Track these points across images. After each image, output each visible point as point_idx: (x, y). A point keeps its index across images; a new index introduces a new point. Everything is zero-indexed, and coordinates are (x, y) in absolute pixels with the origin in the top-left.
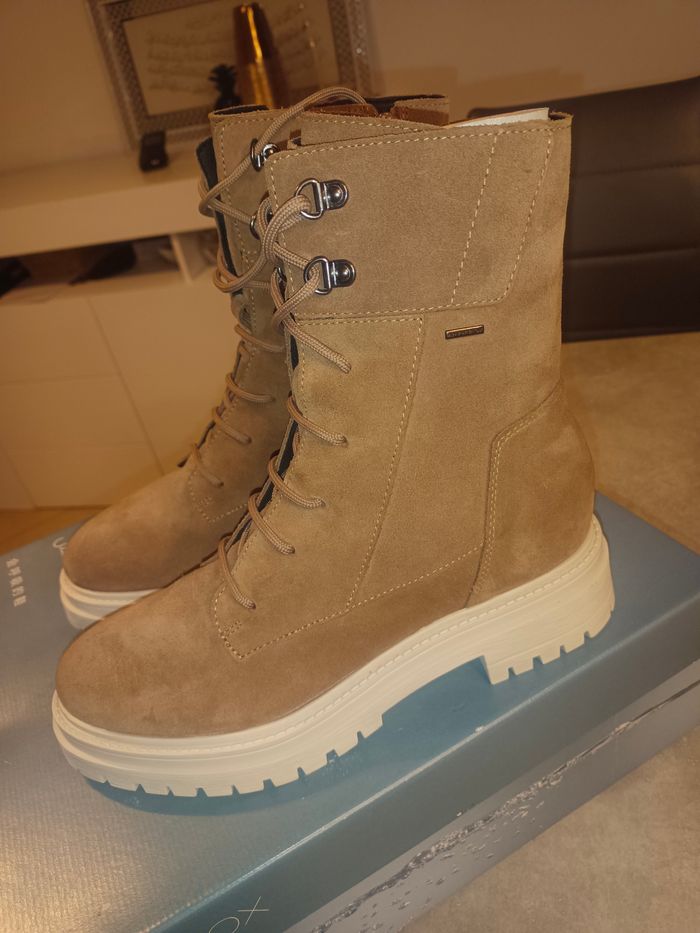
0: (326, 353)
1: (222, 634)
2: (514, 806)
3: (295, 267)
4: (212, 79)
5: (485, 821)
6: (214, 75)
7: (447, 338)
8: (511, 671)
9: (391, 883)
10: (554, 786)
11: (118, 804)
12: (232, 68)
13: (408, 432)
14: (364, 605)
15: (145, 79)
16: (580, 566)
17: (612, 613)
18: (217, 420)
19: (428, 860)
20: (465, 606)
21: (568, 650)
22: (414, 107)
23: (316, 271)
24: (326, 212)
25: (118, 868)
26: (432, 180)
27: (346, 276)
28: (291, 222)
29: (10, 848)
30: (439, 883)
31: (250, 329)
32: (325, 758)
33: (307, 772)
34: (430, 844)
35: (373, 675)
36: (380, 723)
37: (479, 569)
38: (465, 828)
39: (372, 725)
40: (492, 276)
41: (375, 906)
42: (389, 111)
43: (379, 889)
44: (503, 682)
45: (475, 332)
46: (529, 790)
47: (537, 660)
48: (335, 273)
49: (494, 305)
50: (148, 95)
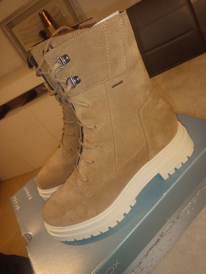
0: (81, 104)
1: (82, 191)
2: (184, 212)
3: (63, 83)
4: (40, 35)
5: (177, 219)
6: (40, 34)
7: (113, 87)
8: (169, 174)
9: (155, 244)
10: (195, 202)
11: (71, 246)
12: (44, 30)
13: (112, 118)
14: (118, 170)
15: (22, 42)
16: (178, 138)
17: (194, 148)
18: (64, 132)
19: (164, 235)
20: (149, 160)
21: (184, 163)
22: (85, 24)
23: (69, 82)
24: (66, 65)
25: (75, 263)
26: (91, 44)
27: (78, 80)
28: (57, 71)
29: (46, 266)
30: (170, 240)
31: (63, 103)
32: (123, 216)
33: (119, 221)
34: (163, 230)
35: (129, 188)
36: (135, 201)
37: (148, 149)
38: (172, 223)
39: (133, 203)
40: (119, 65)
41: (153, 252)
42: (78, 28)
43: (152, 247)
44: (168, 178)
45: (120, 83)
46: (187, 206)
47: (176, 169)
48: (75, 81)
49: (123, 73)
50: (25, 47)
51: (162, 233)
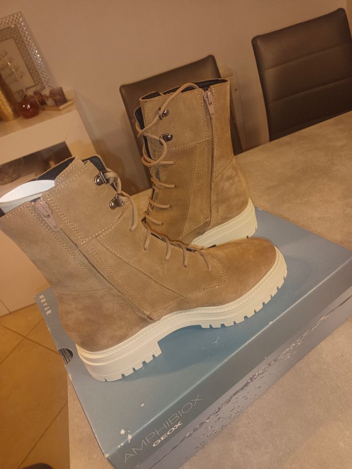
2: (285, 354)
5: (275, 361)
9: (242, 389)
10: (299, 345)
19: (255, 379)
30: (260, 387)
34: (255, 372)
38: (268, 365)
41: (237, 398)
43: (238, 391)
46: (290, 347)
51: (254, 376)
